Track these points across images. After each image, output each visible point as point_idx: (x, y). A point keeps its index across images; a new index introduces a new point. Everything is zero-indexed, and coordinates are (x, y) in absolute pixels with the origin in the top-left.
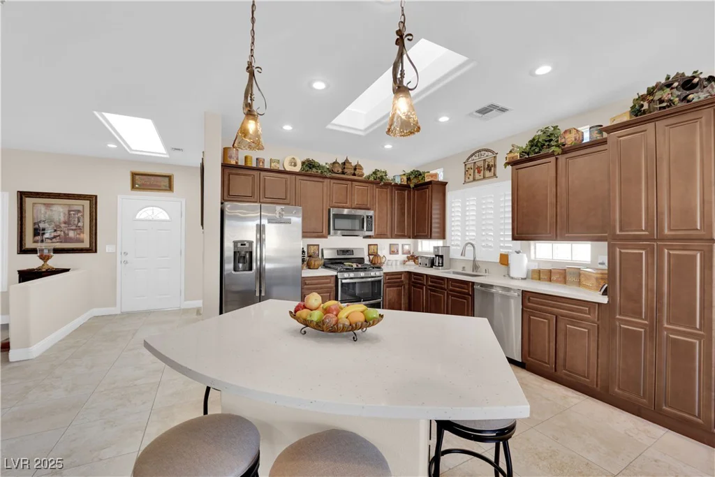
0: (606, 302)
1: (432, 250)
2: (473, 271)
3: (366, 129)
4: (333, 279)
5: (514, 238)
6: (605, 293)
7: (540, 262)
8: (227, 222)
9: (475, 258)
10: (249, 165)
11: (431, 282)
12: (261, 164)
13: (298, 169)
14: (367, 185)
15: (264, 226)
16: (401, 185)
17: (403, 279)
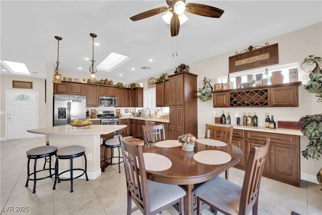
3: (110, 70)
4: (100, 121)
8: (55, 102)
12: (70, 80)
13: (86, 82)
14: (114, 88)
16: (128, 88)
17: (128, 121)
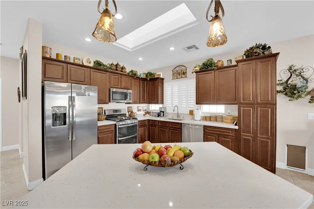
0: (238, 129)
1: (158, 109)
2: (177, 118)
3: (133, 48)
4: (114, 126)
5: (197, 103)
6: (236, 125)
7: (205, 113)
9: (178, 112)
10: (59, 59)
11: (160, 124)
12: (68, 59)
13: (92, 65)
14: (128, 77)
15: (74, 97)
16: (144, 79)
17: (146, 123)
